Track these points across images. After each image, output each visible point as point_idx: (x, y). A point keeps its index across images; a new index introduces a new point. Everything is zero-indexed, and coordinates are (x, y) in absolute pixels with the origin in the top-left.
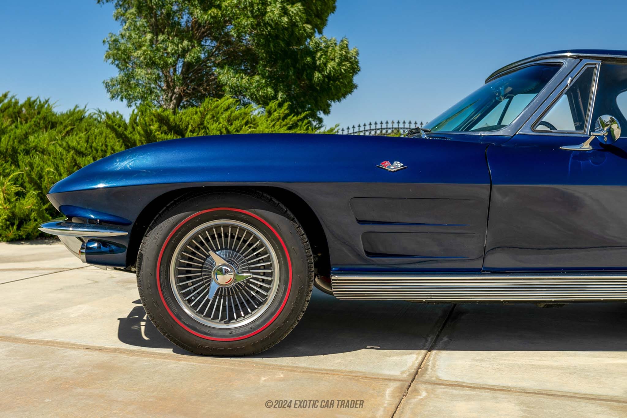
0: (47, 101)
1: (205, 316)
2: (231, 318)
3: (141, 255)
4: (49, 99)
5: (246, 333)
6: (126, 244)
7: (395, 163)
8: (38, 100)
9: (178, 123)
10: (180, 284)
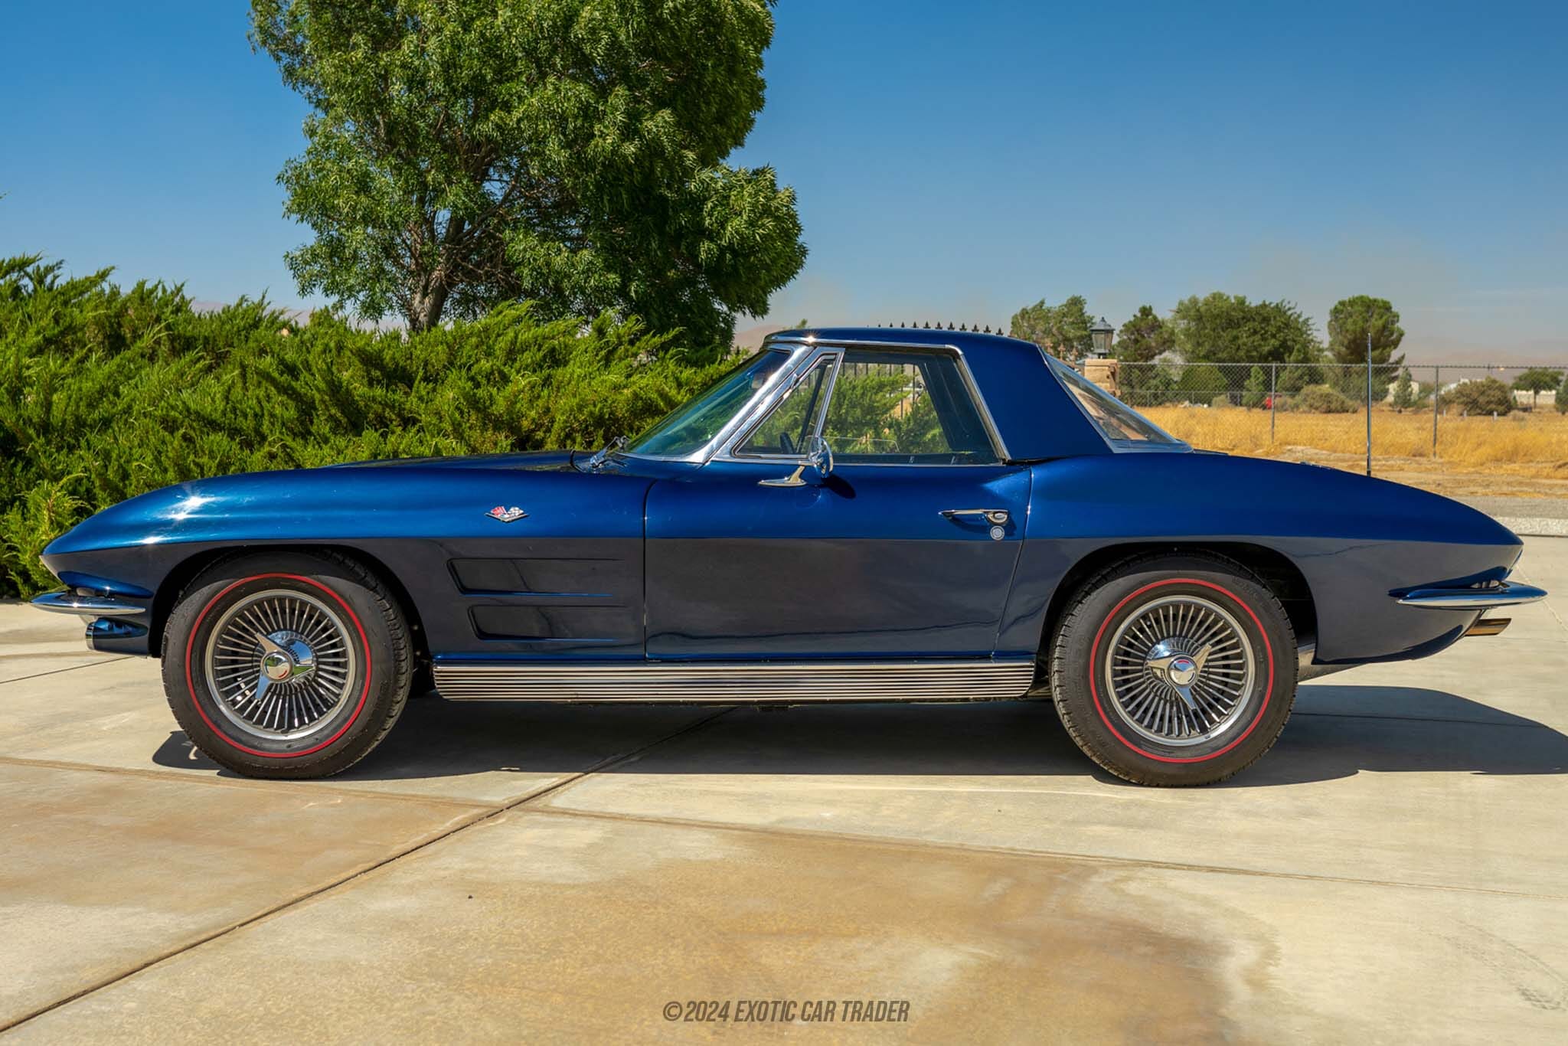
0: (179, 290)
1: (254, 723)
2: (291, 726)
3: (167, 639)
4: (183, 285)
5: (309, 746)
6: (147, 623)
7: (512, 509)
8: (160, 287)
9: (401, 363)
10: (221, 679)
